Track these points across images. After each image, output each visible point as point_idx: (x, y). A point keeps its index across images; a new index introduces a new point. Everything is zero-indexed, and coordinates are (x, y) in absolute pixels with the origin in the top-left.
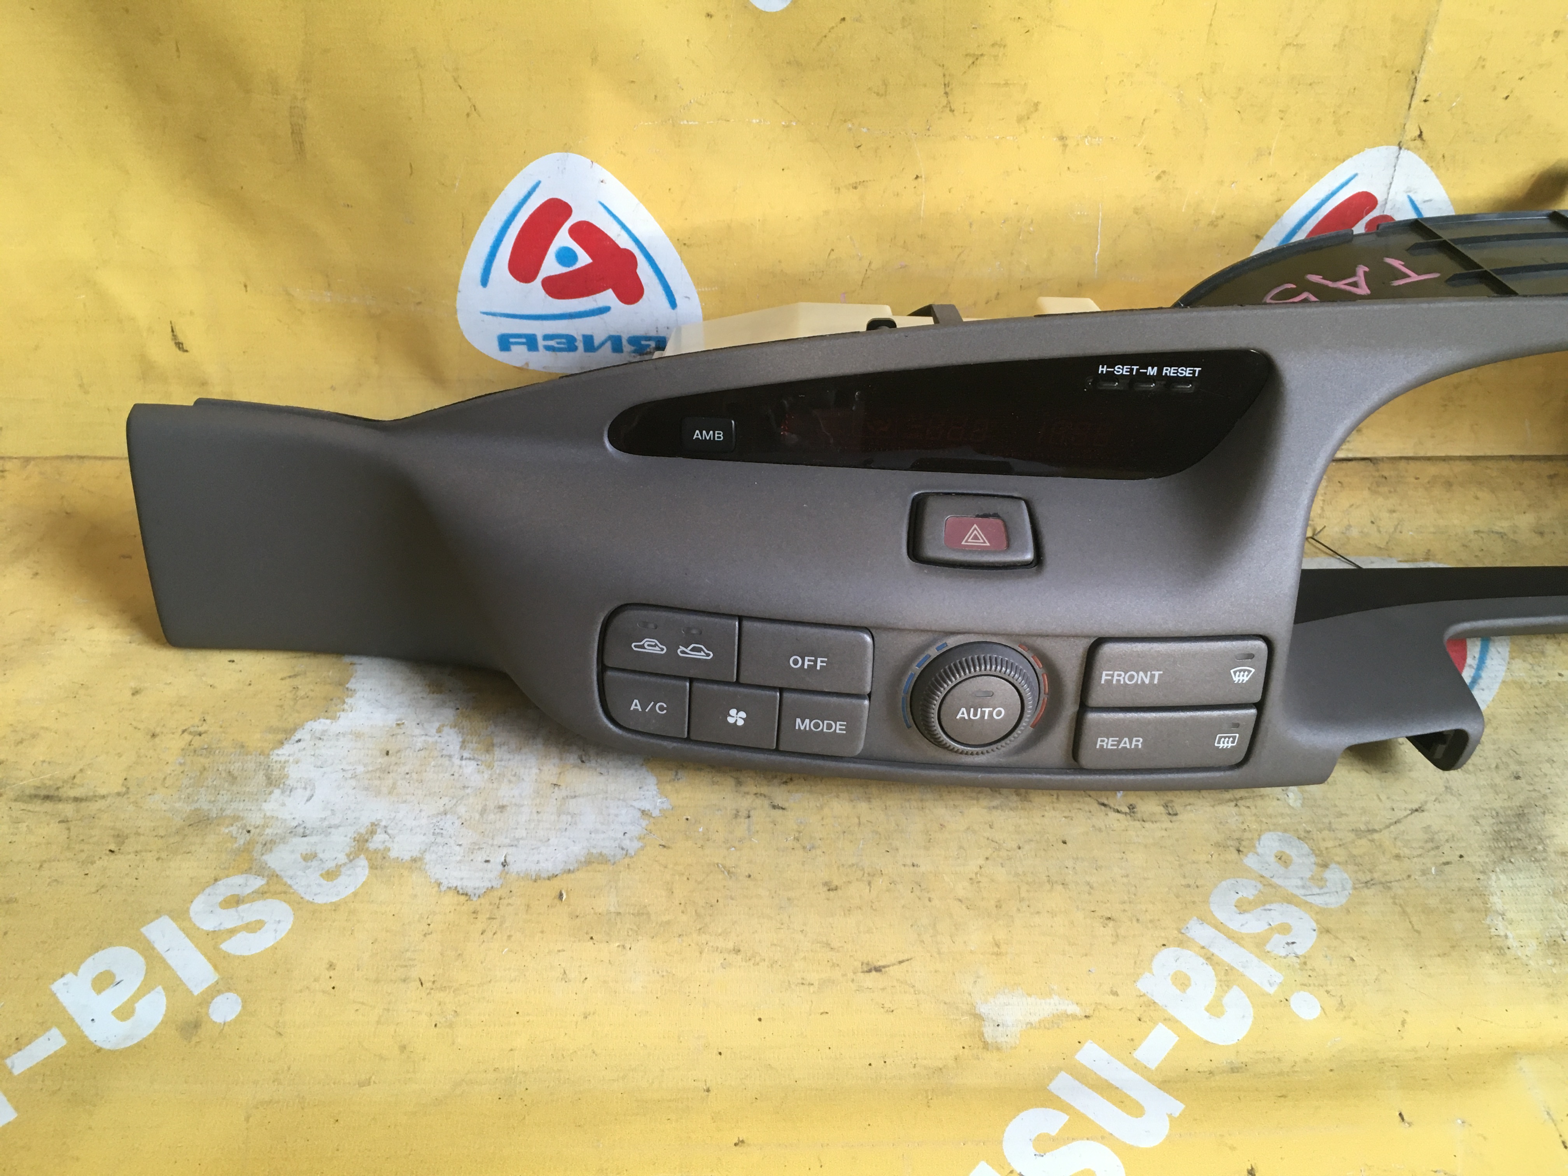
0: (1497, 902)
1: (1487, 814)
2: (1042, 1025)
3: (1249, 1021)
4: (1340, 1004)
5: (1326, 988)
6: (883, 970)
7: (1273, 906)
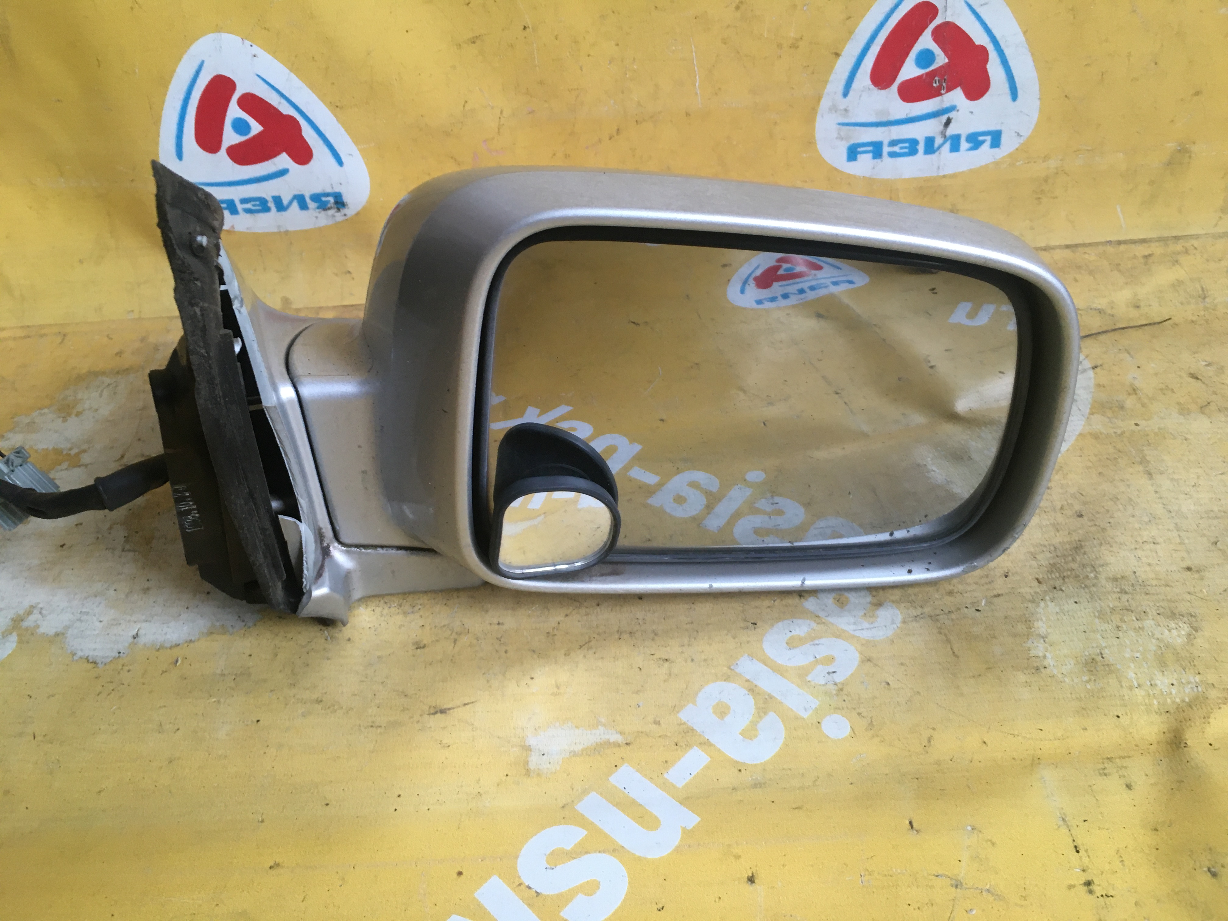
0: (1041, 627)
1: (1045, 549)
2: (584, 753)
3: (780, 742)
4: (869, 724)
5: (858, 711)
6: (448, 712)
7: (822, 641)
